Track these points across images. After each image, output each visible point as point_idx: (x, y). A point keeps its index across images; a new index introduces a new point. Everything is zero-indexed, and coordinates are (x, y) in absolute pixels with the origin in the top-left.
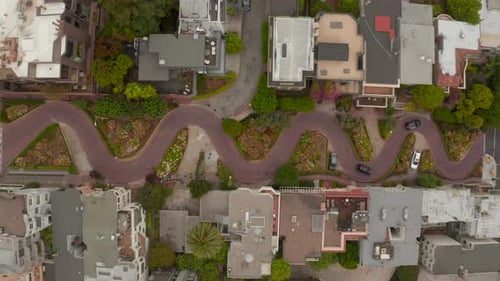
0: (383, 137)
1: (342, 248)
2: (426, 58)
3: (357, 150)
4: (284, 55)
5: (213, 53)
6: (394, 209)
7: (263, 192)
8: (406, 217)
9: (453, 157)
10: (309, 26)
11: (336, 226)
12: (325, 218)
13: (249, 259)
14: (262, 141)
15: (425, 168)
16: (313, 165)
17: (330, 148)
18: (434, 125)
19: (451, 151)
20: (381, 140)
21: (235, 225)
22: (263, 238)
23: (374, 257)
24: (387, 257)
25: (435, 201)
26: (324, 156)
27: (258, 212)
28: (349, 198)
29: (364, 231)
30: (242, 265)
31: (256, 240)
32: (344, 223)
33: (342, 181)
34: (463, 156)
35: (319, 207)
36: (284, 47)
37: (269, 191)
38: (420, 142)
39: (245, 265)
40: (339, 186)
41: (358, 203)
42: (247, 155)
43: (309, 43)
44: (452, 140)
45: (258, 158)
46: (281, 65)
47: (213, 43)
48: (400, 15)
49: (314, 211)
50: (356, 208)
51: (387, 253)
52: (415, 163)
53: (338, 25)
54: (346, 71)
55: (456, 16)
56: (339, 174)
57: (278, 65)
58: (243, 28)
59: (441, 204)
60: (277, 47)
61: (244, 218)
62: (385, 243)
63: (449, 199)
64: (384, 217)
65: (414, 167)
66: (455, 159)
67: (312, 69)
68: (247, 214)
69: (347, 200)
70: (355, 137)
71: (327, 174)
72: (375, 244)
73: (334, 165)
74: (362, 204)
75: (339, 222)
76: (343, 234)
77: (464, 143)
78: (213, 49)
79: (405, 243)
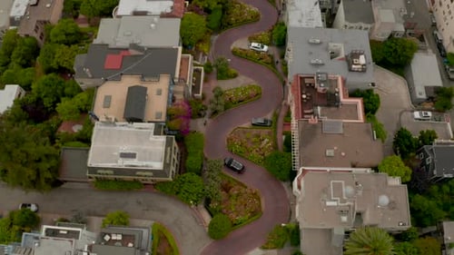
0: (235, 76)
1: (359, 101)
2: (153, 23)
3: (249, 98)
4: (133, 156)
5: (119, 237)
6: (311, 53)
7: (299, 187)
8: (318, 41)
9: (256, 18)
10: (103, 128)
11: (333, 109)
12: (325, 119)
13: (384, 200)
14: (238, 195)
15: (267, 39)
16: (266, 140)
17: (247, 125)
18: (223, 33)
19: (249, 18)
20: (238, 78)
21: (344, 219)
22: (357, 184)
23: (364, 71)
24: (362, 57)
25: (300, 21)
26: (255, 131)
27: (325, 190)
28: (302, 94)
29: (336, 81)
30: (393, 208)
31: (360, 193)
32: (330, 100)
33: (283, 113)
34: (255, 9)
35: (314, 126)
36: (124, 156)
37: (299, 181)
38: (241, 44)
39: (392, 205)
40: (288, 114)
41: (306, 86)
42: (255, 213)
43: (123, 128)
44: (239, 17)
45: (259, 199)
46: (145, 160)
47: (107, 238)
48: (107, 45)
49: (319, 131)
50: (312, 87)
51: (358, 58)
52: (263, 47)
53: (108, 101)
54: (159, 93)
55: (115, 3)
56: (276, 116)
57: (145, 163)
58: (100, 216)
59: (302, 15)
60: (123, 163)
61: (334, 207)
62: (347, 61)
63: (297, 9)
64: (320, 62)
65: (266, 48)
66: (258, 16)
67: (153, 124)
68: (328, 203)
69: (304, 96)
70: (234, 100)
71: (276, 128)
72: (351, 70)
73: (265, 121)
74: (307, 81)
75: (329, 106)
76: (342, 99)
77: (242, 8)
78: (114, 238)
79: (345, 43)
